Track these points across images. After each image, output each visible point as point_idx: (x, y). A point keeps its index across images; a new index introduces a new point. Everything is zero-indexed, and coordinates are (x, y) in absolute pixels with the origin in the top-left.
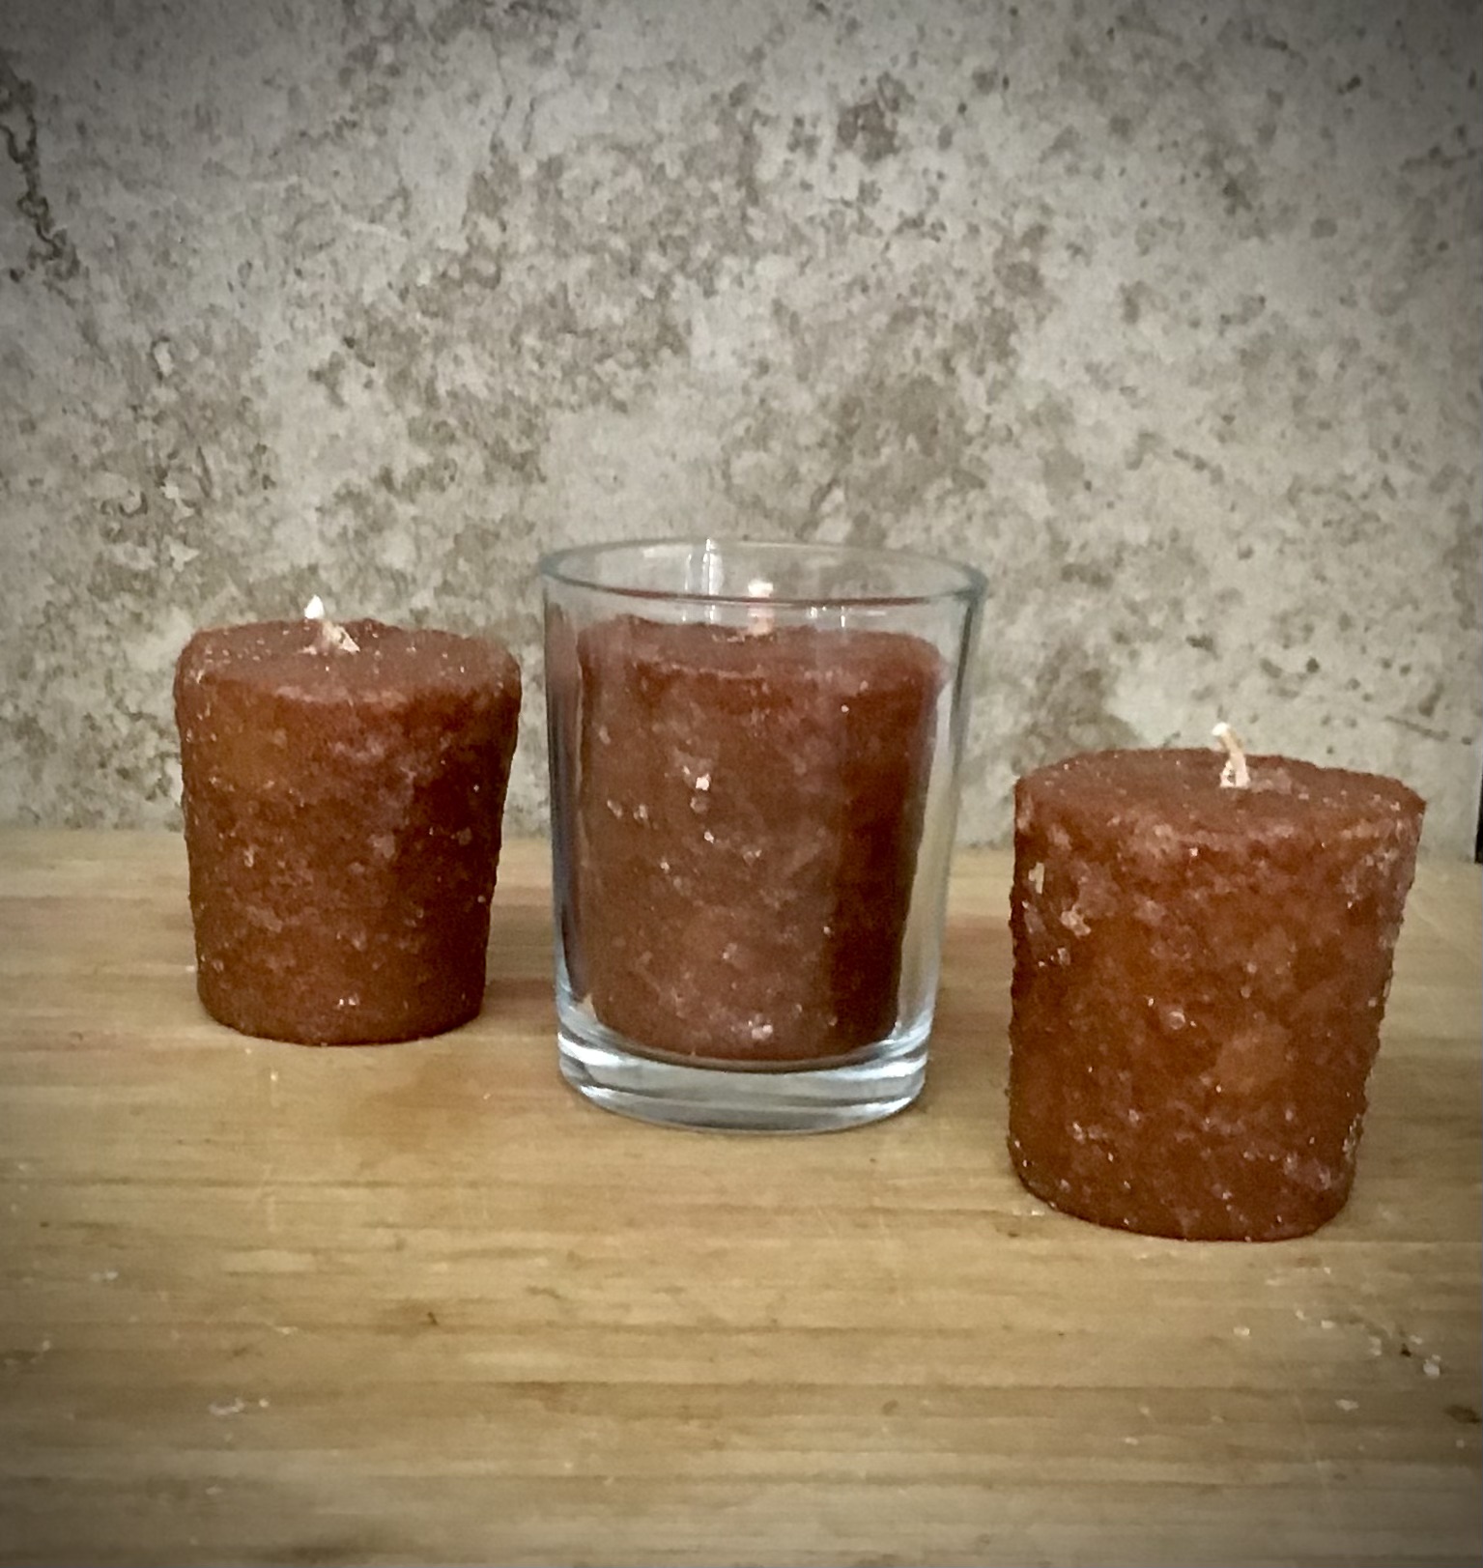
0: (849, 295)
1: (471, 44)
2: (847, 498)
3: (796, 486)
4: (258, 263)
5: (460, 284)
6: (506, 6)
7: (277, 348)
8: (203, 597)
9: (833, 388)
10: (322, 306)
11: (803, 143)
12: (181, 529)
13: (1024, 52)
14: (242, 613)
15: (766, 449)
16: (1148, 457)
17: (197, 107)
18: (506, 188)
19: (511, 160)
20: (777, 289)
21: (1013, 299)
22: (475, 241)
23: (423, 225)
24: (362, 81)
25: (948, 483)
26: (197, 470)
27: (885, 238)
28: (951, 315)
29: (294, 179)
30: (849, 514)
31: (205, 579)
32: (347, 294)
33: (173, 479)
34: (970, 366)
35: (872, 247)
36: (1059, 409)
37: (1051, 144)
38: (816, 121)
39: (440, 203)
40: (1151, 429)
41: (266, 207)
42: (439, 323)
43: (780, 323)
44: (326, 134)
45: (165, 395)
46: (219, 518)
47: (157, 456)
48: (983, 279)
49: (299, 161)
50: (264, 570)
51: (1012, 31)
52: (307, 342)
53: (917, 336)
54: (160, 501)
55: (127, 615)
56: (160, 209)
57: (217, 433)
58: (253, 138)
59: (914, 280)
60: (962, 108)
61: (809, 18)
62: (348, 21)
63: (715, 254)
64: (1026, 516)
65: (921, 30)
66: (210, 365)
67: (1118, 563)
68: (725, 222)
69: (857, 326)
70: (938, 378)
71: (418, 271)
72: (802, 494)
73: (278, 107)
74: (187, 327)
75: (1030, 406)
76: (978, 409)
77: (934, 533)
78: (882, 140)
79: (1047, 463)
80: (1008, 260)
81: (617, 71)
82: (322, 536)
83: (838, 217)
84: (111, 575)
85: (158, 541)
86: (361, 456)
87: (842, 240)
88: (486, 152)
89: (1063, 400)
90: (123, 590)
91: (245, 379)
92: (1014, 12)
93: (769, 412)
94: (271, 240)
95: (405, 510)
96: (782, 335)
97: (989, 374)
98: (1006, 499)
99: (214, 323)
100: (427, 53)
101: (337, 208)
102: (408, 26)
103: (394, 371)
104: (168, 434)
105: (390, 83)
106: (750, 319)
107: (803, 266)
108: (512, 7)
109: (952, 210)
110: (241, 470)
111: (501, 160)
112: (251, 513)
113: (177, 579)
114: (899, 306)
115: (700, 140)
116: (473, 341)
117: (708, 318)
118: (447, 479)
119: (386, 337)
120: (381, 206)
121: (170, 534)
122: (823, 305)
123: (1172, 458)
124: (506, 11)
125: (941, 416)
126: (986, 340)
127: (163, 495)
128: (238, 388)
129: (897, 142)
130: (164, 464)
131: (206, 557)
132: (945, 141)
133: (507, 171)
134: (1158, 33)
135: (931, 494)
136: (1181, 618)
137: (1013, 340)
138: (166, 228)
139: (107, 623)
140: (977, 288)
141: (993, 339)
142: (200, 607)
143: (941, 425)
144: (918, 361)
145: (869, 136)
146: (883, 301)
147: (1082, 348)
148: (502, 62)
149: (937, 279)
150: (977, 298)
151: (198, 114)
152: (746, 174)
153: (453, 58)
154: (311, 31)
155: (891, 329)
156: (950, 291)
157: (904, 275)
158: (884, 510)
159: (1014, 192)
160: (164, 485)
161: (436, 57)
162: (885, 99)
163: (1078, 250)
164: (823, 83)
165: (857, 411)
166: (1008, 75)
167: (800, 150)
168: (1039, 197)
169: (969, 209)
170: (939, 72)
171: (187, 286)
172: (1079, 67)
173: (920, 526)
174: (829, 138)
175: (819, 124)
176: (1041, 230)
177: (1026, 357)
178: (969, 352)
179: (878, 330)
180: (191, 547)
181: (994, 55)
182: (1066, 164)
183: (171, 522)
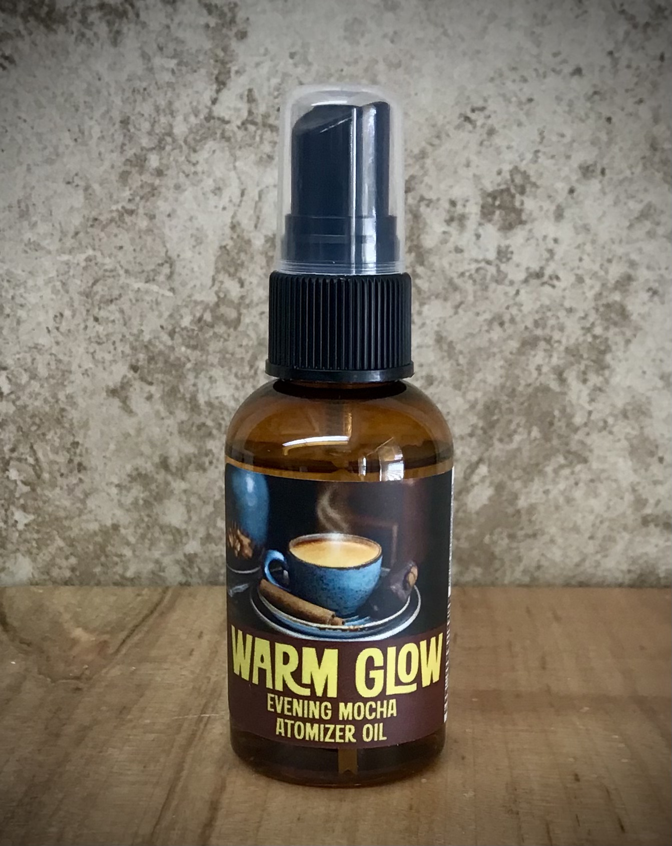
0: (490, 328)
1: (214, 151)
2: (489, 472)
4: (67, 313)
5: (212, 326)
6: (239, 123)
7: (83, 374)
8: (39, 548)
9: (479, 394)
10: (114, 343)
11: (456, 219)
12: (22, 501)
13: (615, 149)
14: (67, 558)
17: (19, 202)
18: (242, 255)
19: (246, 236)
20: (438, 325)
21: (607, 329)
22: (222, 295)
23: (184, 284)
24: (136, 180)
25: (561, 460)
26: (31, 460)
27: (516, 287)
28: (564, 341)
29: (90, 252)
30: (491, 483)
31: (40, 536)
32: (130, 334)
33: (15, 467)
34: (578, 377)
35: (506, 294)
36: (640, 406)
37: (636, 215)
38: (465, 202)
39: (196, 269)
41: (71, 273)
42: (198, 353)
43: (441, 348)
44: (112, 220)
46: (47, 492)
48: (586, 315)
49: (94, 239)
50: (81, 529)
51: (608, 133)
52: (104, 369)
53: (538, 357)
54: (6, 482)
57: (44, 434)
58: (60, 224)
59: (537, 317)
61: (458, 127)
62: (125, 136)
64: (616, 481)
65: (541, 134)
66: (35, 386)
69: (495, 350)
70: (554, 385)
71: (182, 317)
73: (78, 199)
74: (19, 359)
75: (620, 403)
76: (582, 408)
77: (551, 496)
78: (513, 215)
79: (632, 446)
80: (604, 301)
82: (121, 505)
83: (482, 272)
85: (6, 510)
86: (146, 449)
87: (485, 288)
88: (228, 231)
89: (644, 400)
91: (61, 396)
92: (609, 120)
94: (76, 297)
95: (178, 485)
96: (443, 358)
97: (590, 384)
98: (603, 471)
99: (38, 357)
100: (183, 158)
101: (122, 272)
102: (169, 139)
103: (167, 389)
104: (9, 434)
105: (157, 182)
107: (457, 307)
108: (243, 124)
109: (564, 264)
110: (62, 458)
111: (238, 236)
112: (71, 490)
113: (20, 536)
114: (527, 334)
116: (222, 366)
118: (207, 464)
119: (160, 365)
120: (153, 270)
121: (13, 503)
122: (472, 335)
124: (239, 128)
125: (557, 413)
126: (588, 359)
127: (8, 477)
128: (57, 401)
129: (524, 217)
130: (7, 457)
131: (40, 519)
132: (559, 215)
133: (244, 244)
135: (549, 469)
137: (608, 357)
140: (583, 321)
141: (594, 358)
142: (38, 554)
143: (556, 420)
144: (540, 374)
145: (503, 213)
146: (515, 332)
147: (658, 362)
148: (237, 164)
149: (553, 316)
150: (583, 328)
151: (19, 207)
152: (415, 243)
153: (201, 161)
154: (97, 145)
155: (520, 352)
156: (563, 324)
157: (530, 313)
158: (516, 479)
159: (610, 250)
160: (8, 470)
161: (189, 162)
162: (516, 186)
163: (655, 292)
164: (470, 175)
165: (497, 411)
166: (605, 166)
167: (454, 224)
168: (627, 254)
169: (577, 263)
170: (555, 165)
171: (18, 330)
172: (657, 159)
173: (541, 490)
174: (476, 214)
175: (468, 204)
176: (629, 278)
177: (618, 370)
178: (575, 367)
179: (511, 353)
180: (29, 513)
181: (595, 152)
182: (647, 230)
183: (14, 496)
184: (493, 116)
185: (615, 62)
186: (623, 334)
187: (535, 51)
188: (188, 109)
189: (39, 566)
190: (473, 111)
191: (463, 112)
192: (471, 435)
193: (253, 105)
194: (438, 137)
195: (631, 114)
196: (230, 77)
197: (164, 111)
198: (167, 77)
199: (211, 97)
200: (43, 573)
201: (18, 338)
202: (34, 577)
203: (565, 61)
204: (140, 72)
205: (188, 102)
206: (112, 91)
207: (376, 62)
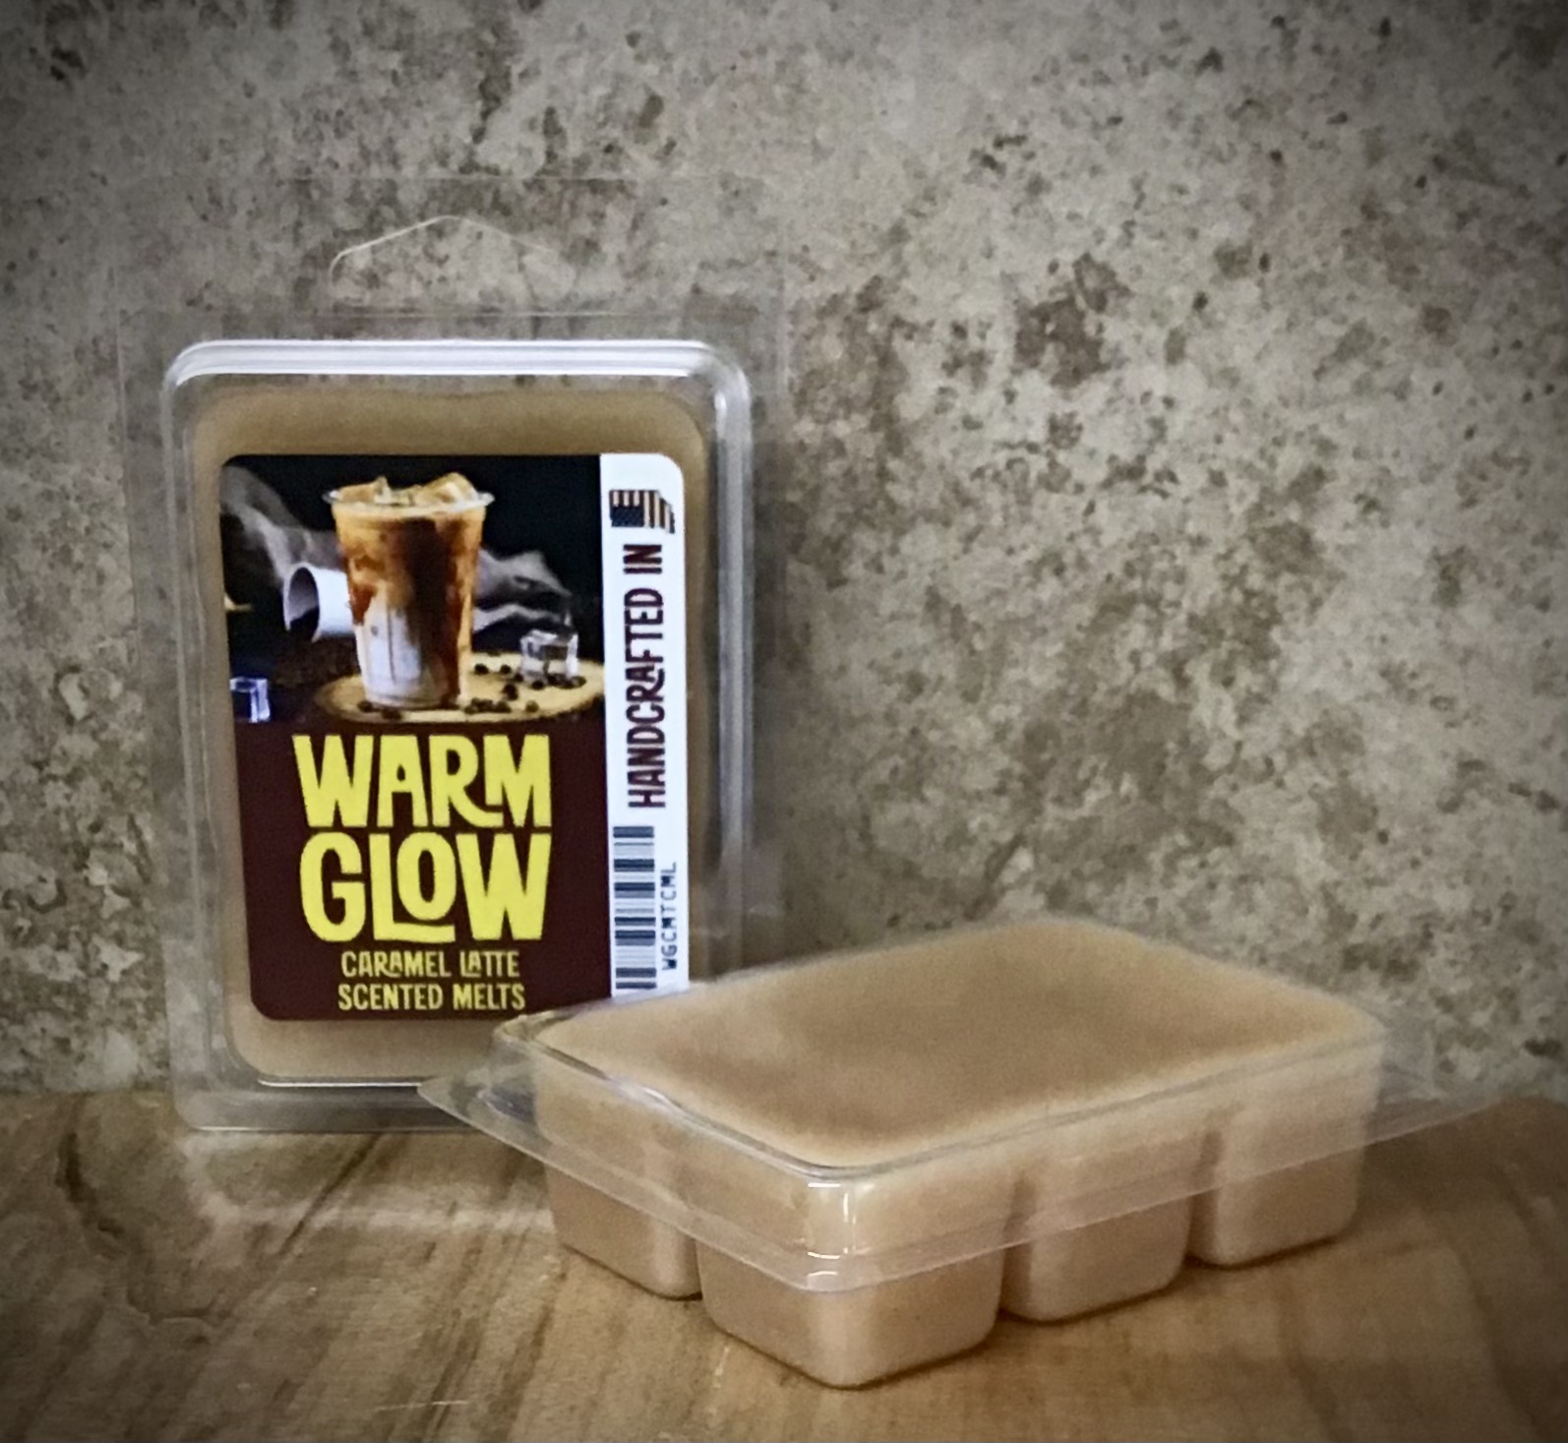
0: (1037, 576)
1: (480, 235)
2: (1036, 863)
3: (963, 848)
6: (528, 177)
8: (150, 1017)
9: (1015, 710)
11: (967, 363)
12: (115, 926)
13: (1292, 214)
15: (923, 800)
16: (1471, 794)
17: (95, 342)
20: (933, 574)
21: (1272, 576)
25: (1182, 840)
26: (130, 847)
27: (1088, 496)
28: (1186, 603)
30: (1040, 887)
31: (151, 993)
33: (100, 860)
34: (1213, 674)
35: (1067, 509)
36: (1340, 731)
37: (1332, 347)
38: (985, 327)
40: (1476, 754)
43: (936, 619)
45: (79, 745)
46: (165, 911)
47: (74, 829)
48: (1231, 551)
51: (1274, 184)
53: (1136, 634)
54: (83, 891)
55: (49, 1044)
56: (56, 489)
59: (1131, 555)
60: (1201, 302)
61: (967, 179)
62: (301, 206)
63: (842, 528)
64: (1291, 879)
65: (1137, 185)
66: (136, 702)
67: (1425, 941)
68: (854, 480)
69: (1049, 622)
70: (1166, 690)
72: (973, 860)
74: (102, 650)
75: (1299, 728)
76: (1223, 735)
77: (1161, 906)
78: (1082, 352)
79: (1324, 809)
80: (1270, 522)
81: (694, 268)
83: (1018, 468)
84: (25, 988)
85: (85, 944)
87: (1025, 499)
89: (1348, 718)
90: (42, 1009)
92: (1276, 156)
93: (924, 748)
96: (941, 640)
97: (1240, 687)
98: (1265, 858)
100: (418, 251)
102: (388, 212)
104: (89, 795)
105: (368, 297)
106: (893, 617)
107: (970, 538)
108: (537, 178)
109: (1187, 452)
113: (113, 994)
114: (1111, 588)
115: (816, 361)
117: (834, 617)
121: (98, 931)
122: (999, 593)
123: (1505, 794)
124: (528, 186)
125: (1171, 746)
126: (1237, 637)
127: (86, 879)
129: (1104, 356)
130: (85, 837)
131: (151, 961)
132: (1175, 352)
134: (1493, 181)
135: (1156, 858)
136: (1515, 1018)
137: (1275, 634)
138: (66, 514)
139: (23, 1052)
140: (1222, 563)
141: (1247, 634)
142: (146, 1028)
143: (1169, 762)
144: (1138, 669)
145: (1063, 349)
146: (1085, 587)
147: (1377, 643)
148: (527, 259)
149: (1164, 552)
150: (1224, 577)
151: (96, 352)
152: (884, 410)
153: (455, 257)
154: (249, 226)
155: (1096, 627)
156: (1184, 568)
157: (1115, 547)
158: (1089, 879)
159: (1278, 423)
160: (86, 867)
161: (430, 257)
162: (1086, 293)
163: (1371, 505)
164: (996, 272)
165: (1050, 743)
166: (1269, 251)
167: (961, 373)
168: (1314, 428)
169: (1210, 449)
170: (1165, 250)
171: (99, 594)
172: (1375, 235)
173: (1142, 898)
174: (1005, 353)
175: (989, 334)
176: (1318, 476)
177: (1297, 660)
178: (1211, 653)
179: (1079, 627)
180: (129, 949)
181: (1248, 222)
182: (1356, 377)
183: (99, 916)
184: (1040, 153)
185: (1290, 38)
186: (1308, 588)
187: (1124, 20)
188: (425, 150)
189: (152, 1051)
190: (999, 144)
191: (979, 147)
192: (1001, 791)
193: (557, 138)
194: (929, 197)
195: (1322, 145)
196: (508, 87)
197: (378, 155)
198: (382, 87)
199: (471, 129)
200: (159, 1066)
201: (100, 608)
202: (141, 1072)
203: (1184, 40)
204: (328, 79)
205: (426, 138)
206: (276, 116)
207: (800, 49)
